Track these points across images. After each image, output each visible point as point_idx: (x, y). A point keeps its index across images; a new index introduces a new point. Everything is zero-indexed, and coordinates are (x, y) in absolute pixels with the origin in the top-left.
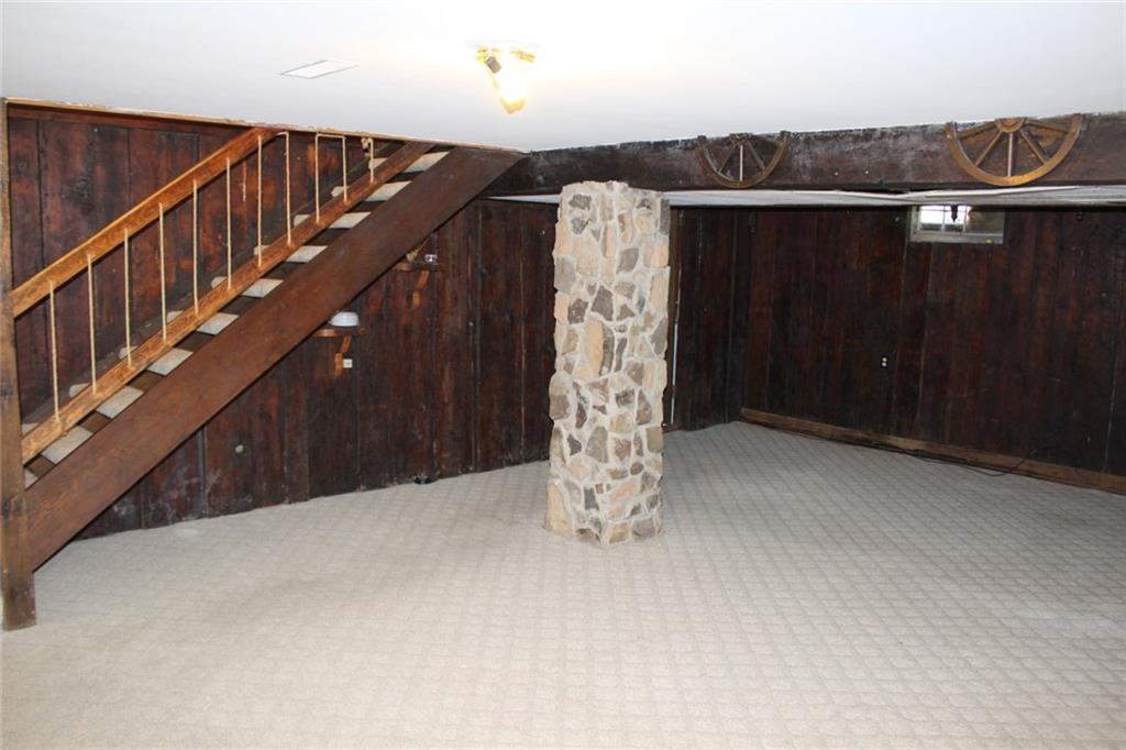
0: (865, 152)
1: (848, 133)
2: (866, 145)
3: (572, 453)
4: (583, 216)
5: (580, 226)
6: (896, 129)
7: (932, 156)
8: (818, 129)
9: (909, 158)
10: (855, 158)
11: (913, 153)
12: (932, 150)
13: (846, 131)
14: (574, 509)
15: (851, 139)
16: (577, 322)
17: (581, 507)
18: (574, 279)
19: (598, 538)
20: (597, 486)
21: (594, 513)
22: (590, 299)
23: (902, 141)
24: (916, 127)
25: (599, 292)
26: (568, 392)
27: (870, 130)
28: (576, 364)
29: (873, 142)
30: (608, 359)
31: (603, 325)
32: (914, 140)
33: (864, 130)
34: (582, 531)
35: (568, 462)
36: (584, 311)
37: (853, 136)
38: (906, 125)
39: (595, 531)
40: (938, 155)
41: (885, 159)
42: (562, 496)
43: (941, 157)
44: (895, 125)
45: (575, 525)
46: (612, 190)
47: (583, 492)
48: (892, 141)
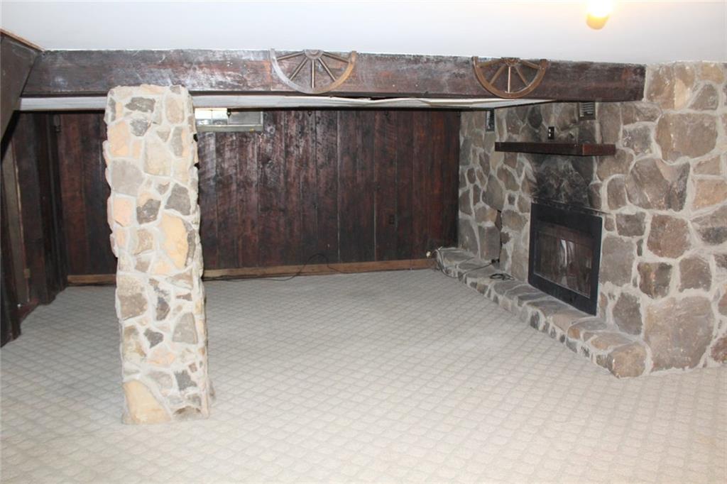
0: (415, 72)
1: (402, 57)
2: (416, 67)
3: (152, 345)
4: (146, 119)
5: (141, 128)
6: (437, 57)
7: (461, 77)
8: (378, 52)
9: (446, 77)
10: (407, 75)
11: (448, 74)
12: (461, 73)
13: (400, 55)
14: (165, 395)
15: (404, 61)
16: (148, 220)
17: (174, 391)
18: (141, 180)
19: (198, 411)
20: (190, 366)
21: (191, 391)
22: (163, 198)
23: (441, 66)
24: (451, 57)
25: (174, 190)
26: (142, 289)
27: (418, 56)
28: (152, 262)
29: (420, 65)
30: (192, 250)
31: (182, 220)
32: (449, 66)
33: (414, 56)
34: (180, 411)
35: (149, 356)
36: (157, 210)
37: (406, 60)
38: (443, 55)
39: (195, 406)
40: (465, 77)
41: (430, 77)
42: (147, 387)
43: (466, 78)
44: (436, 55)
45: (170, 408)
46: (180, 93)
47: (173, 377)
48: (433, 65)
